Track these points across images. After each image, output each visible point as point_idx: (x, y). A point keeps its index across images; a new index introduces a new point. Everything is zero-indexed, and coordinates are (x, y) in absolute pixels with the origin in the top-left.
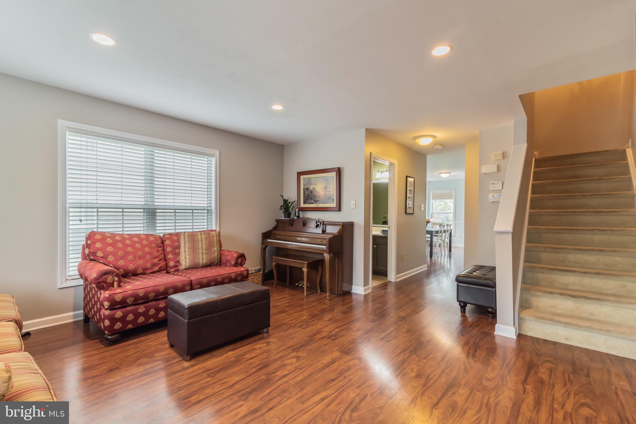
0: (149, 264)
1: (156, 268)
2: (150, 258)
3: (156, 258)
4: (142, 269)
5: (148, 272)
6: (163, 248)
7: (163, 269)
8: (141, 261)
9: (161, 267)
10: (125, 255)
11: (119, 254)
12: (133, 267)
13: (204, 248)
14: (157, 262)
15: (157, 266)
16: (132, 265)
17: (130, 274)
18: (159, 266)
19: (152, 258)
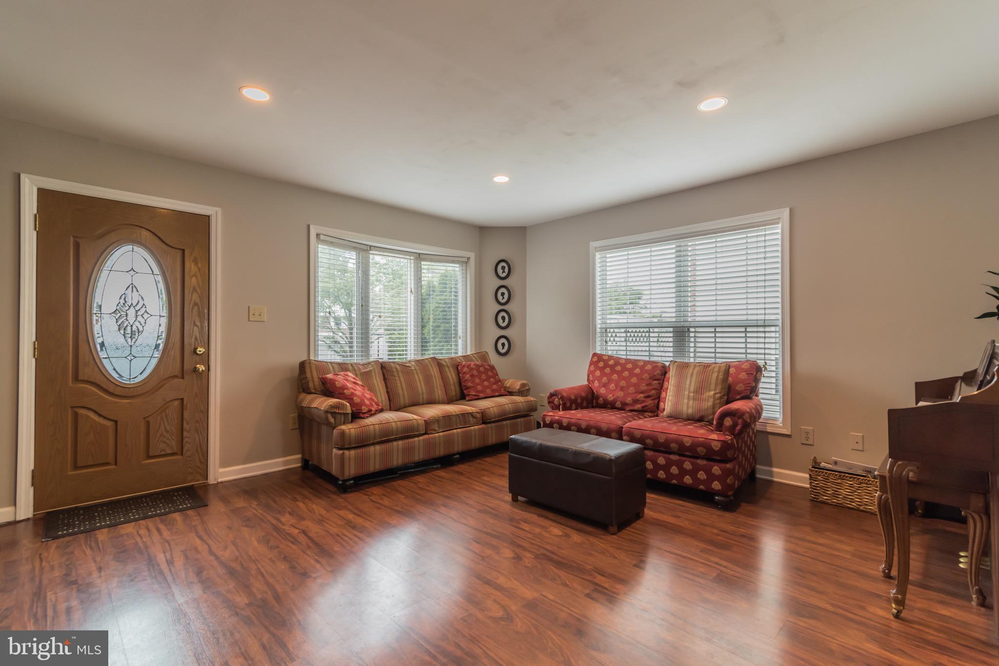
0: (630, 399)
1: (638, 406)
2: (634, 391)
3: (642, 393)
4: (621, 403)
5: (628, 409)
6: (662, 381)
7: (649, 410)
8: (621, 393)
9: (646, 406)
10: (608, 383)
11: (603, 380)
12: (612, 398)
13: (692, 389)
14: (641, 399)
15: (640, 403)
16: (611, 395)
17: (609, 406)
18: (643, 405)
19: (636, 392)
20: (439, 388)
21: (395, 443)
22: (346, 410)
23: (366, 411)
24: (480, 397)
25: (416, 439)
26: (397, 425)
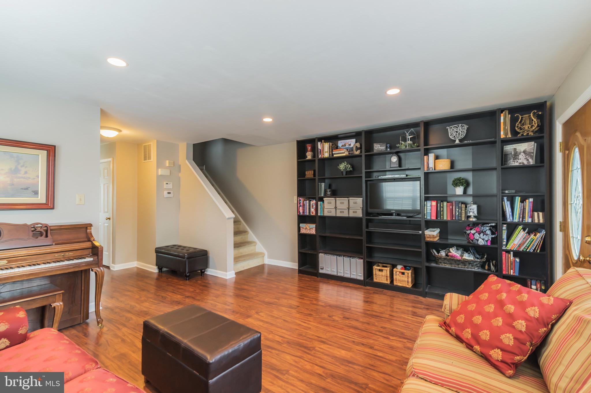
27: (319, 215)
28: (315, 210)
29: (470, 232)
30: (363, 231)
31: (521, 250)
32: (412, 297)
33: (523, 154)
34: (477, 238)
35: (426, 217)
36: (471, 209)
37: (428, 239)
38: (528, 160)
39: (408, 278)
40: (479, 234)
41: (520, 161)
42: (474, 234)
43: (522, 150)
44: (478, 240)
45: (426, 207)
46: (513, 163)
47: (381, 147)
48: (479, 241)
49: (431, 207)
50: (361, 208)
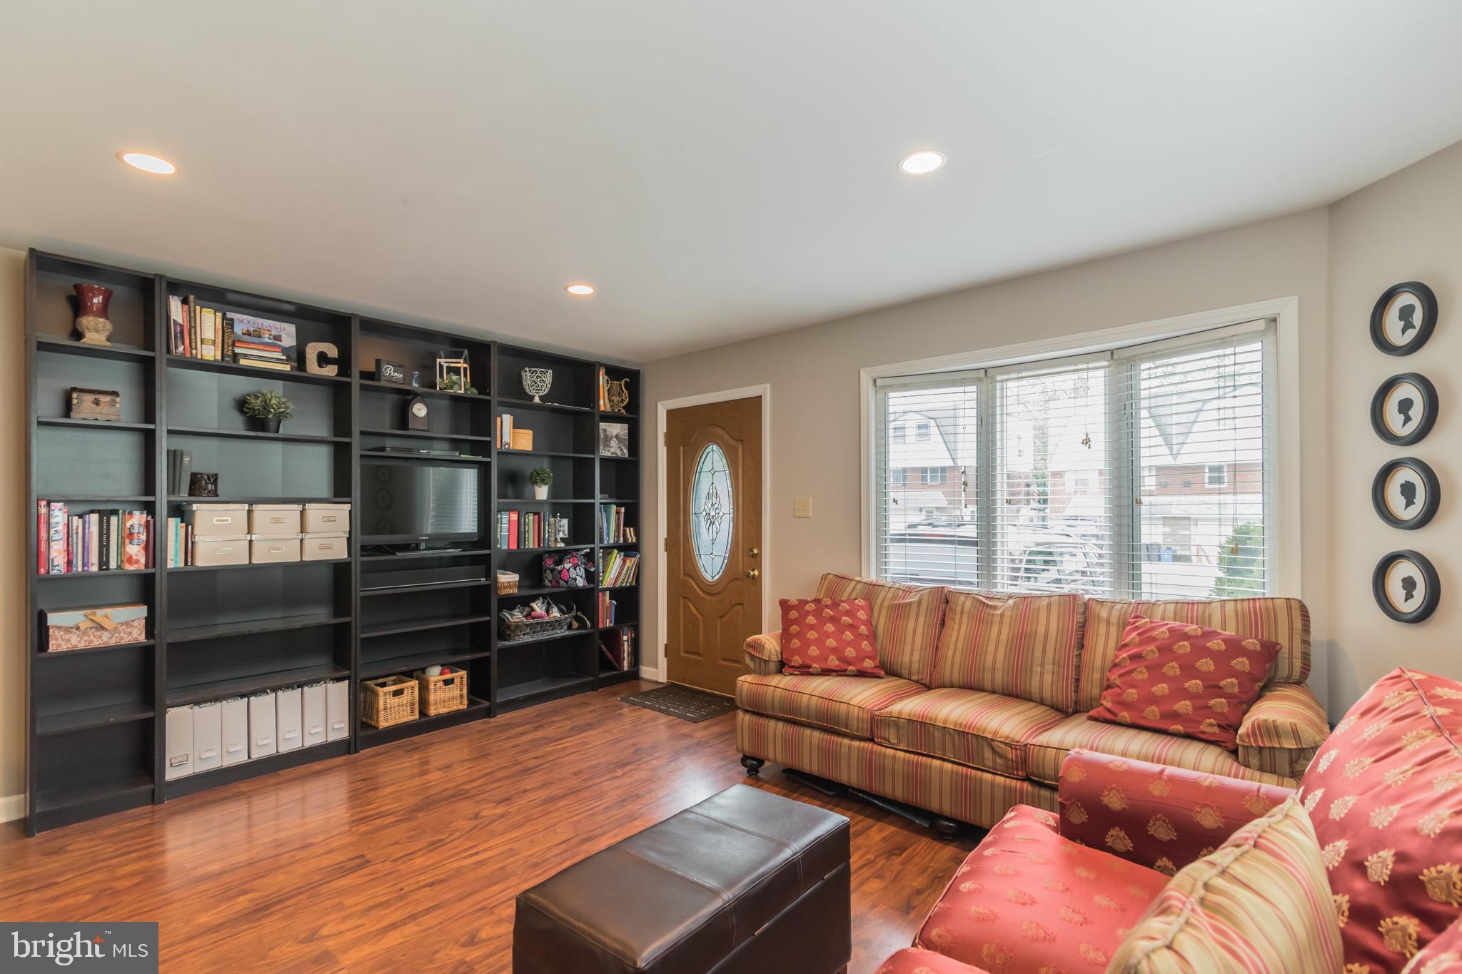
20: (1049, 667)
21: (808, 732)
22: (762, 655)
23: (797, 664)
24: (1118, 719)
25: (846, 741)
26: (809, 702)
27: (169, 567)
28: (146, 548)
29: (564, 568)
30: (353, 599)
31: (618, 586)
32: (477, 725)
33: (615, 439)
34: (574, 576)
35: (499, 546)
36: (560, 527)
37: (506, 592)
38: (622, 450)
39: (461, 690)
40: (575, 569)
41: (612, 450)
42: (568, 570)
43: (614, 434)
44: (575, 579)
45: (499, 525)
46: (604, 451)
47: (396, 374)
48: (578, 581)
49: (509, 524)
50: (344, 532)
